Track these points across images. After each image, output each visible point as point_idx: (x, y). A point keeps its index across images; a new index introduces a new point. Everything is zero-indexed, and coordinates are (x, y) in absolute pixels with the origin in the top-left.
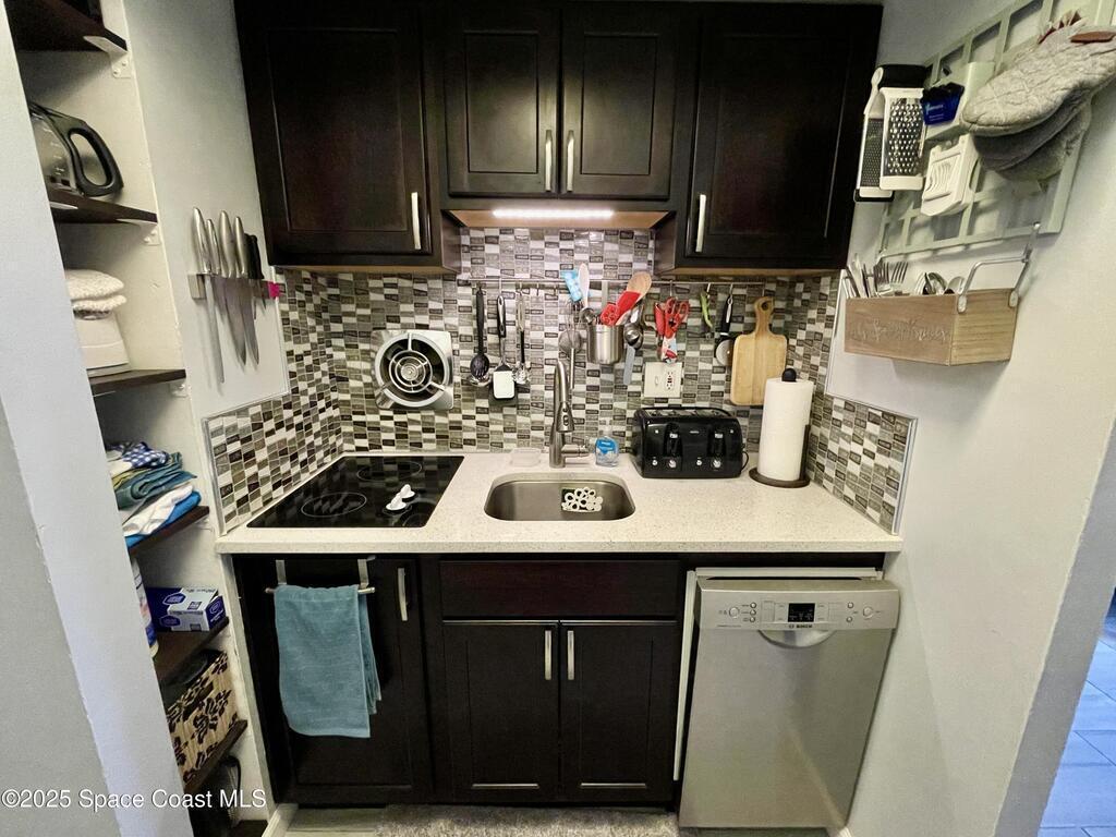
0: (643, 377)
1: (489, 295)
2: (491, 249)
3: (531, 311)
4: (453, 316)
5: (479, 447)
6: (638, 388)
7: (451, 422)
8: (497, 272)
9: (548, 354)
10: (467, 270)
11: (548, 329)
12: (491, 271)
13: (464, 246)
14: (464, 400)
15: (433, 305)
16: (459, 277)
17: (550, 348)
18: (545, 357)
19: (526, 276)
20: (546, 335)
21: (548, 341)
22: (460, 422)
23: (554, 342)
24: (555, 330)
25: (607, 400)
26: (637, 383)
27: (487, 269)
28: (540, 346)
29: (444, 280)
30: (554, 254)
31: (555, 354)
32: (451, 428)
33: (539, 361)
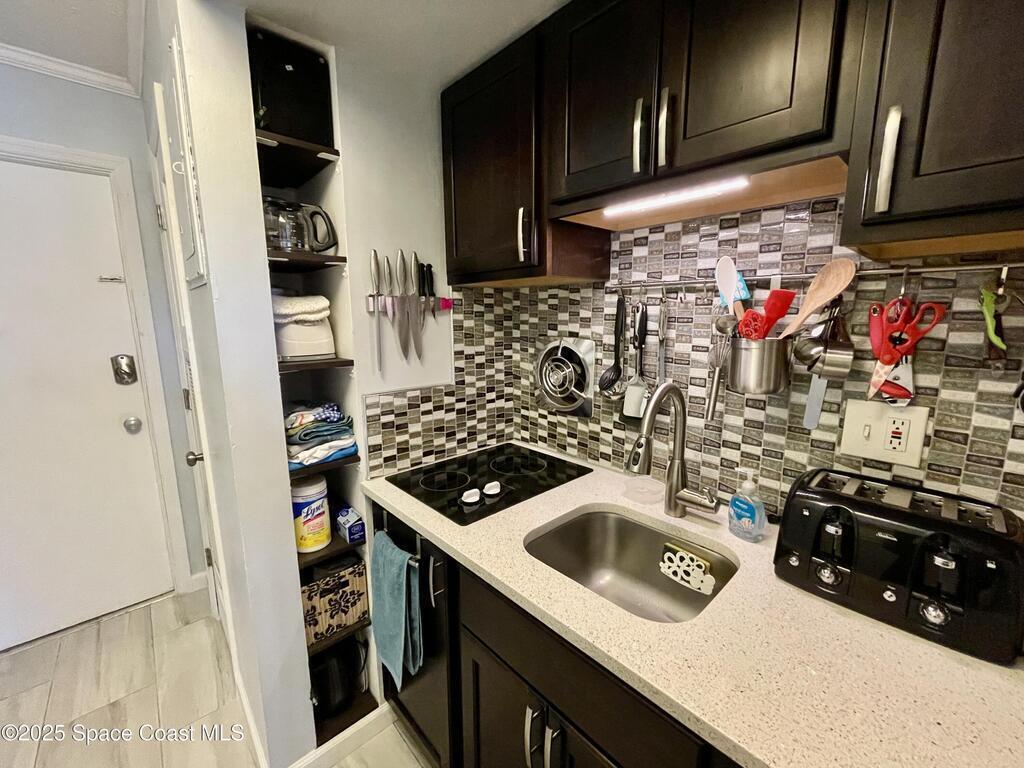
0: (842, 421)
1: (634, 300)
2: (639, 252)
3: (677, 320)
4: (599, 325)
5: (614, 464)
6: (832, 438)
7: (590, 432)
8: (643, 277)
9: (695, 372)
10: (615, 276)
11: (697, 341)
12: (639, 276)
13: (614, 251)
14: (604, 412)
15: (584, 314)
16: (608, 284)
17: (698, 364)
18: (691, 375)
19: (676, 278)
20: (695, 348)
21: (695, 356)
22: (598, 434)
23: (703, 357)
24: (706, 342)
25: (775, 445)
26: (829, 429)
27: (633, 273)
28: (686, 362)
29: (594, 288)
30: (710, 248)
31: (703, 373)
32: (591, 438)
33: (684, 379)
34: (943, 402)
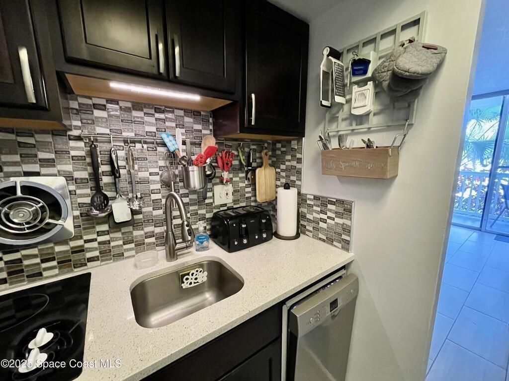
0: (213, 194)
1: (101, 147)
3: (137, 159)
4: (66, 164)
5: (102, 261)
6: (211, 201)
7: (72, 248)
8: (107, 131)
9: (153, 187)
10: (77, 128)
11: (152, 170)
13: (73, 109)
15: (42, 155)
16: (69, 133)
17: (155, 182)
18: (151, 189)
19: (132, 135)
20: (151, 174)
21: (152, 178)
23: (157, 178)
24: (157, 170)
25: (194, 210)
26: (210, 198)
27: (97, 128)
28: (147, 182)
29: (53, 134)
30: (151, 121)
31: (158, 186)
32: (73, 253)
33: (147, 192)
34: (234, 181)
